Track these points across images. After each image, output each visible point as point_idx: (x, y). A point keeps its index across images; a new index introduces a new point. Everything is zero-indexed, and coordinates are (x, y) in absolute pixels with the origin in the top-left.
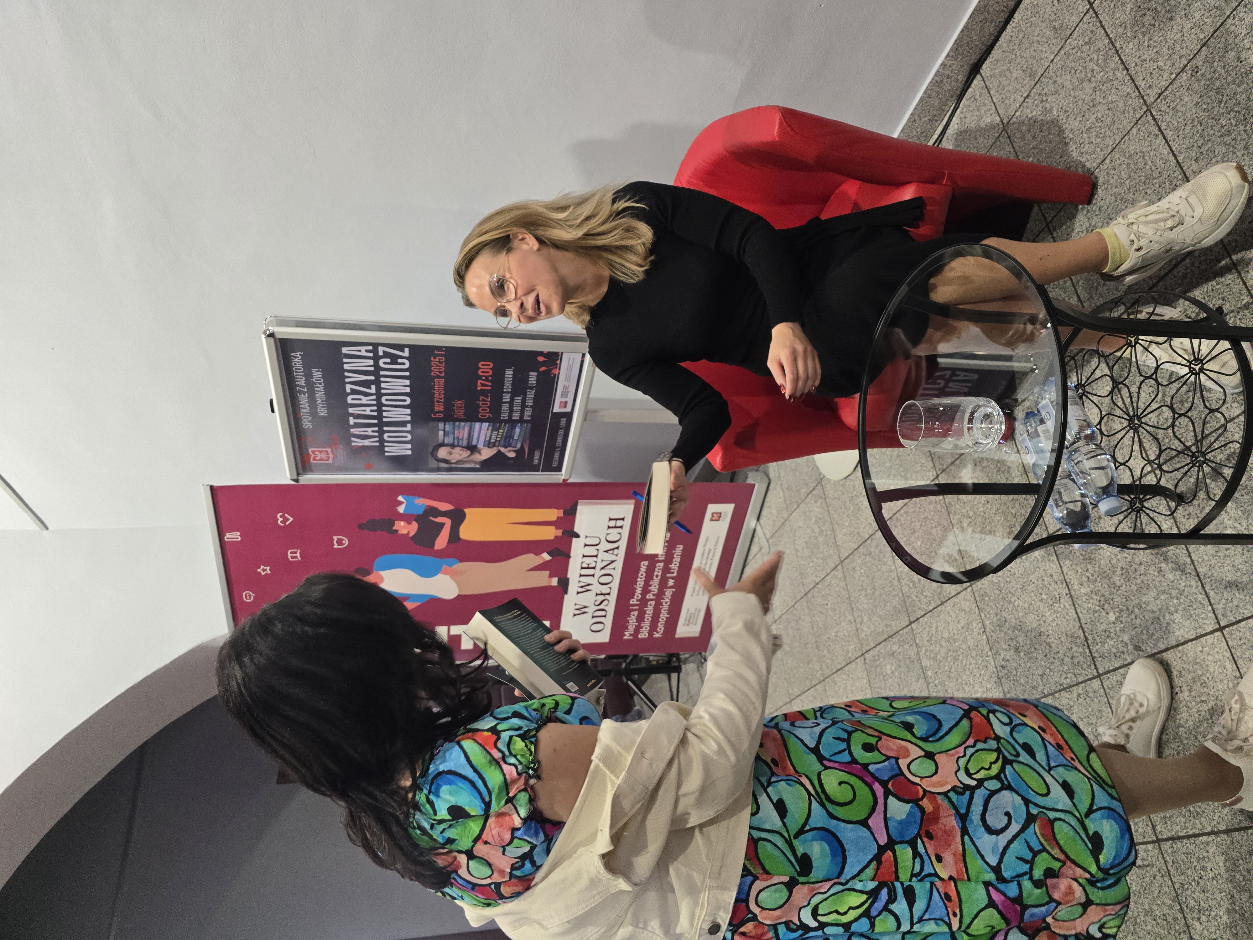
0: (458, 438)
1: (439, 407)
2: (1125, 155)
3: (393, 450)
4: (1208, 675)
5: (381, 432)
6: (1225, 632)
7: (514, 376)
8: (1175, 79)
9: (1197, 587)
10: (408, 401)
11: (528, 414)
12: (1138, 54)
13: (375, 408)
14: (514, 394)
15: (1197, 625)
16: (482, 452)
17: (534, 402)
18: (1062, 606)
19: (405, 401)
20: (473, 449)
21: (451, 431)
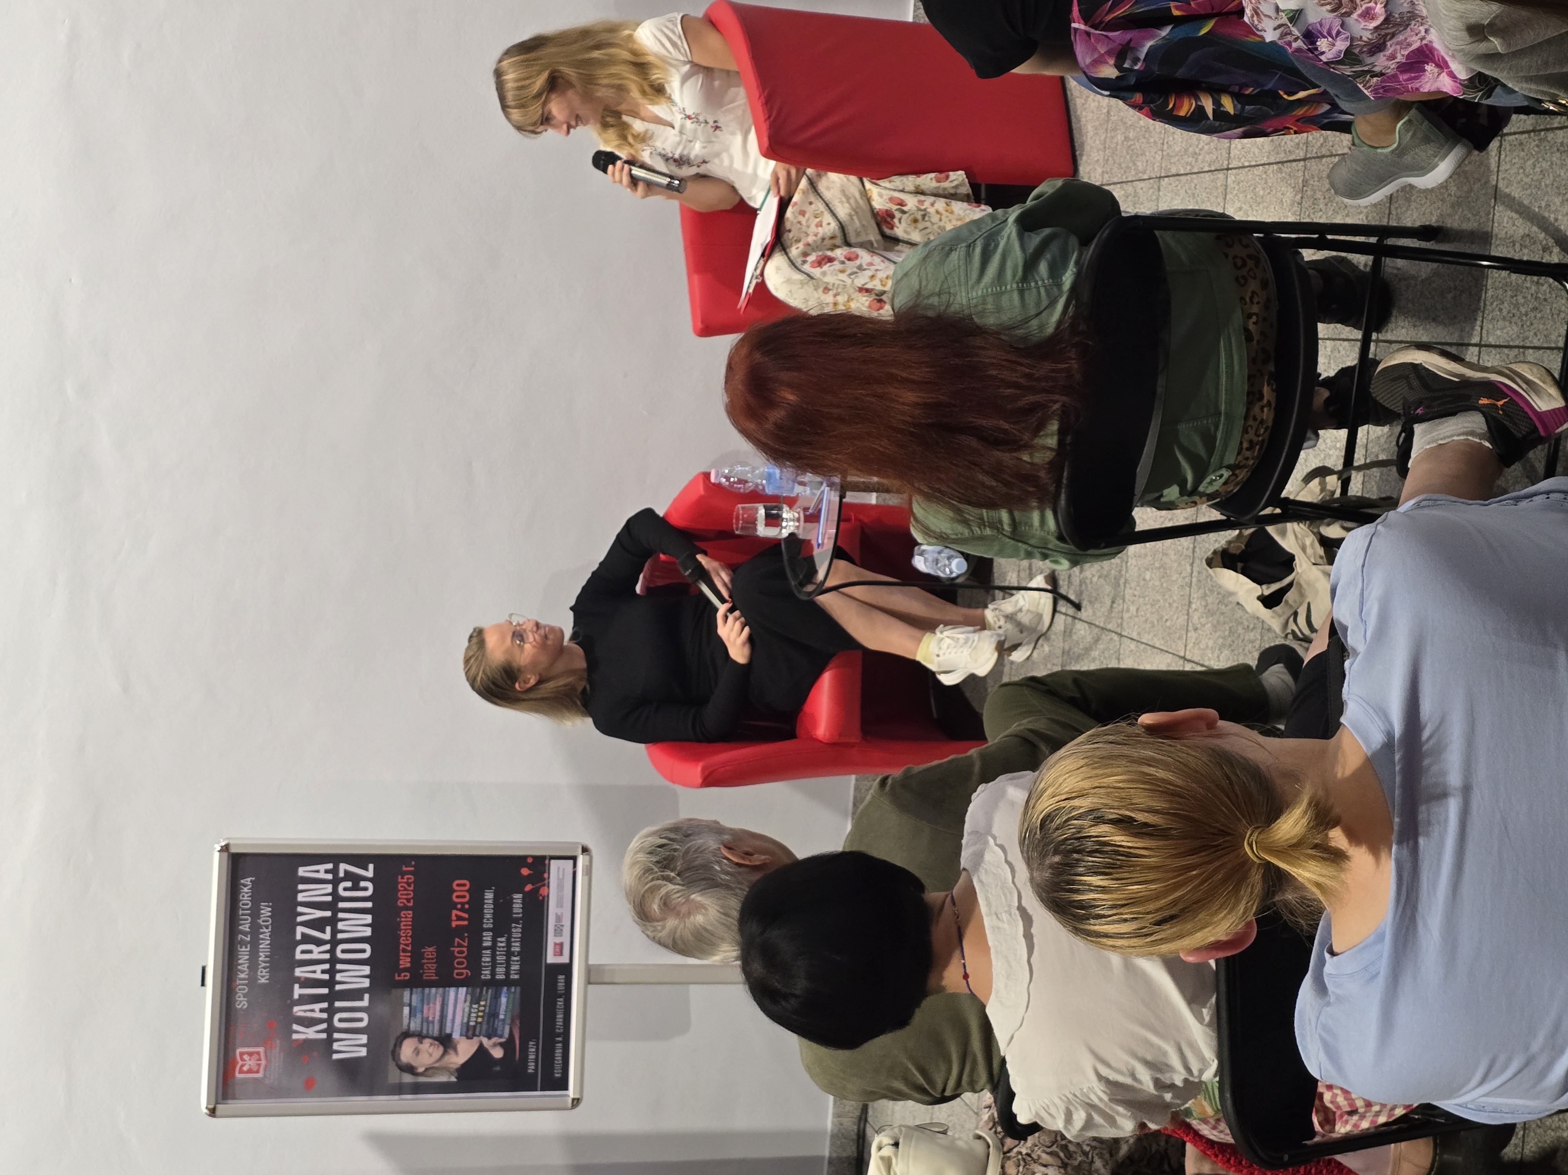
0: (428, 1021)
1: (405, 962)
3: (343, 1047)
7: (495, 899)
10: (368, 951)
13: (327, 966)
14: (496, 932)
16: (459, 1048)
20: (446, 1041)
21: (419, 1006)
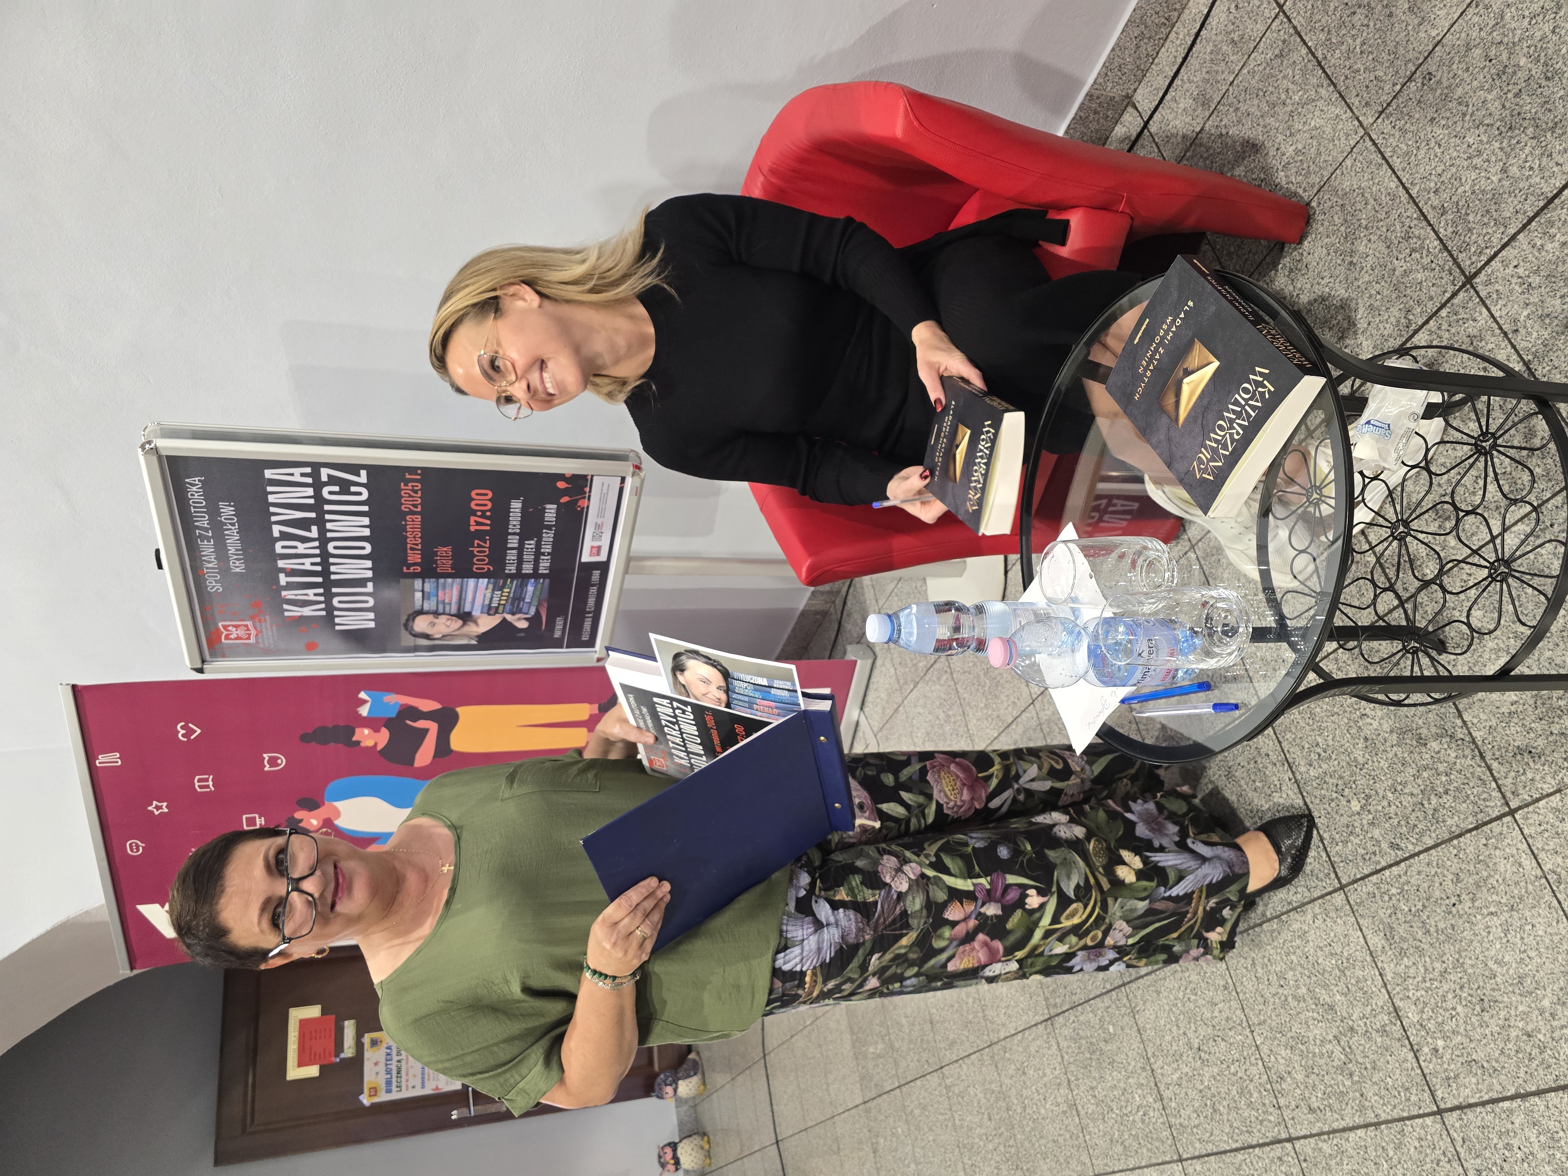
0: (444, 602)
1: (414, 557)
2: (1337, 194)
3: (347, 621)
4: (1497, 877)
5: (329, 596)
6: (1517, 816)
7: (524, 510)
8: (1400, 91)
9: (1473, 758)
10: (368, 549)
11: (545, 565)
12: (1347, 63)
13: (318, 560)
14: (524, 536)
15: (1476, 809)
16: (480, 622)
17: (553, 549)
18: (1284, 796)
19: (363, 548)
20: (465, 617)
21: (434, 591)
